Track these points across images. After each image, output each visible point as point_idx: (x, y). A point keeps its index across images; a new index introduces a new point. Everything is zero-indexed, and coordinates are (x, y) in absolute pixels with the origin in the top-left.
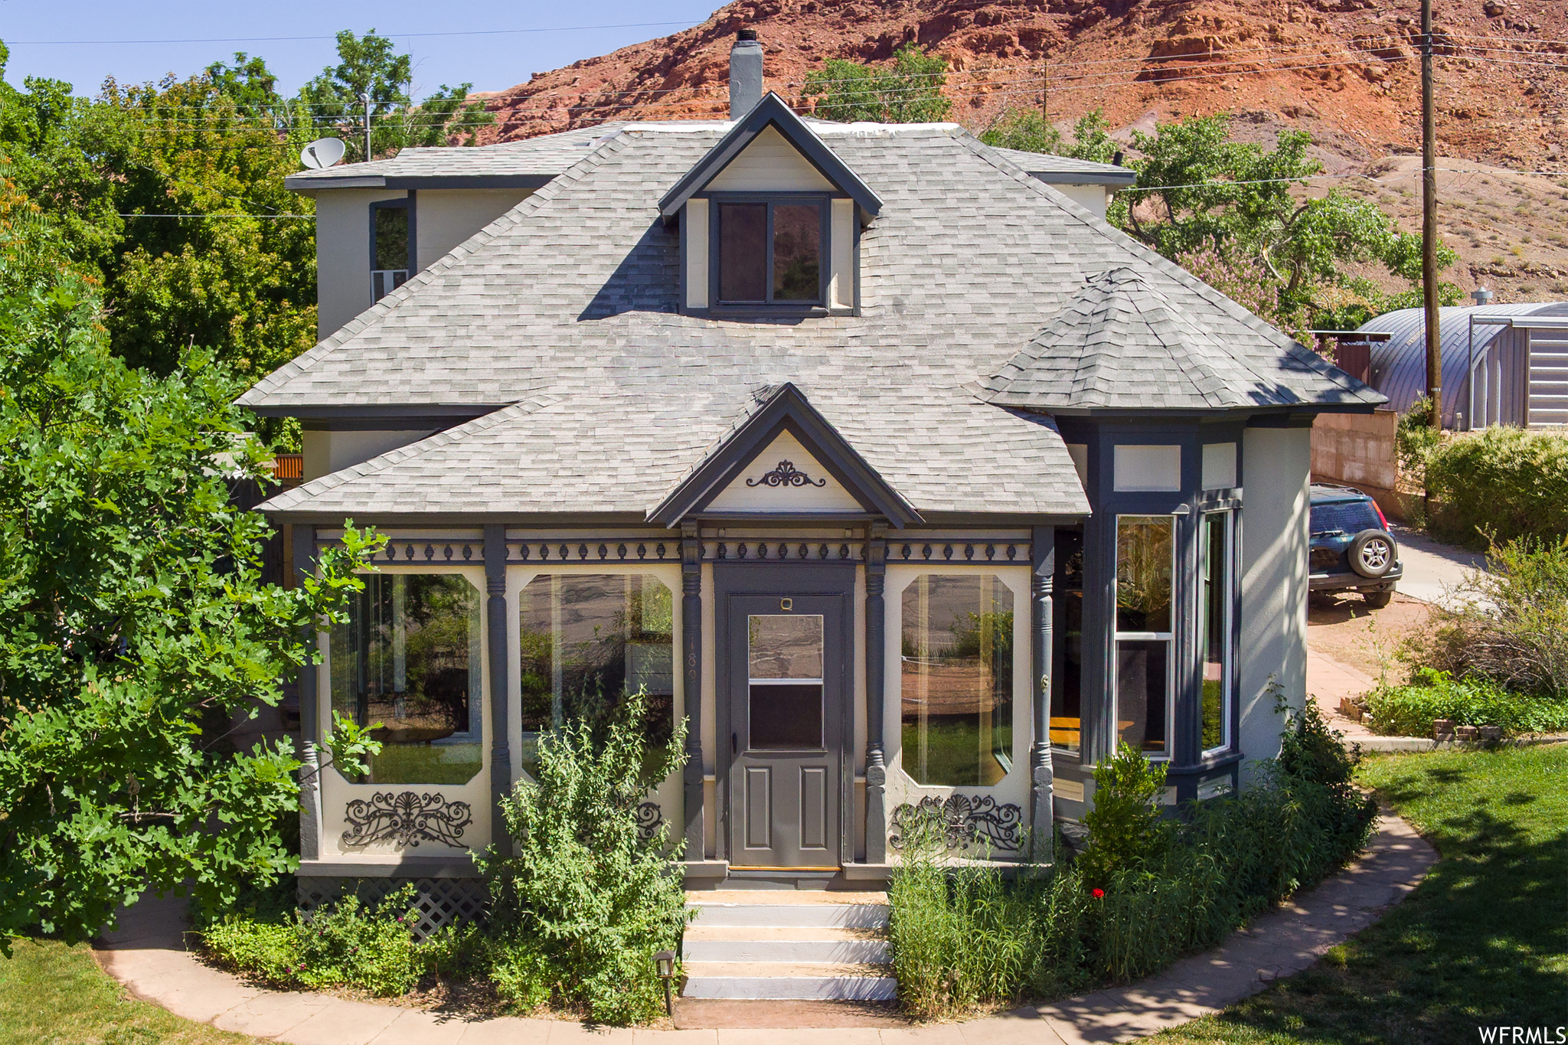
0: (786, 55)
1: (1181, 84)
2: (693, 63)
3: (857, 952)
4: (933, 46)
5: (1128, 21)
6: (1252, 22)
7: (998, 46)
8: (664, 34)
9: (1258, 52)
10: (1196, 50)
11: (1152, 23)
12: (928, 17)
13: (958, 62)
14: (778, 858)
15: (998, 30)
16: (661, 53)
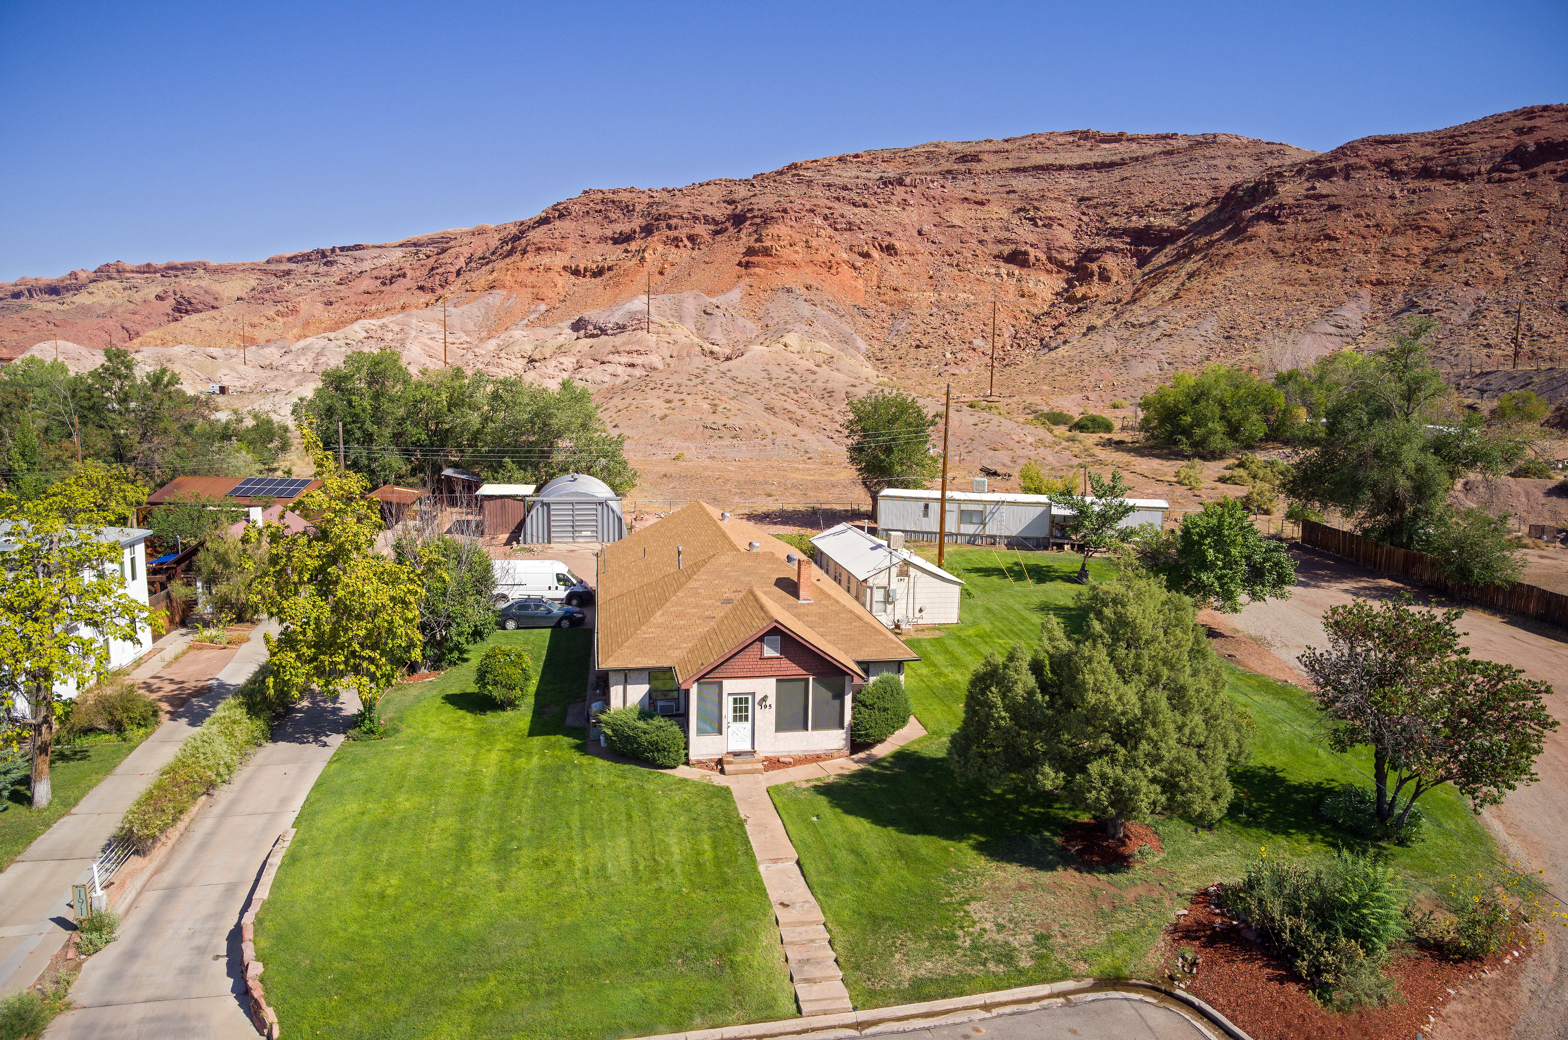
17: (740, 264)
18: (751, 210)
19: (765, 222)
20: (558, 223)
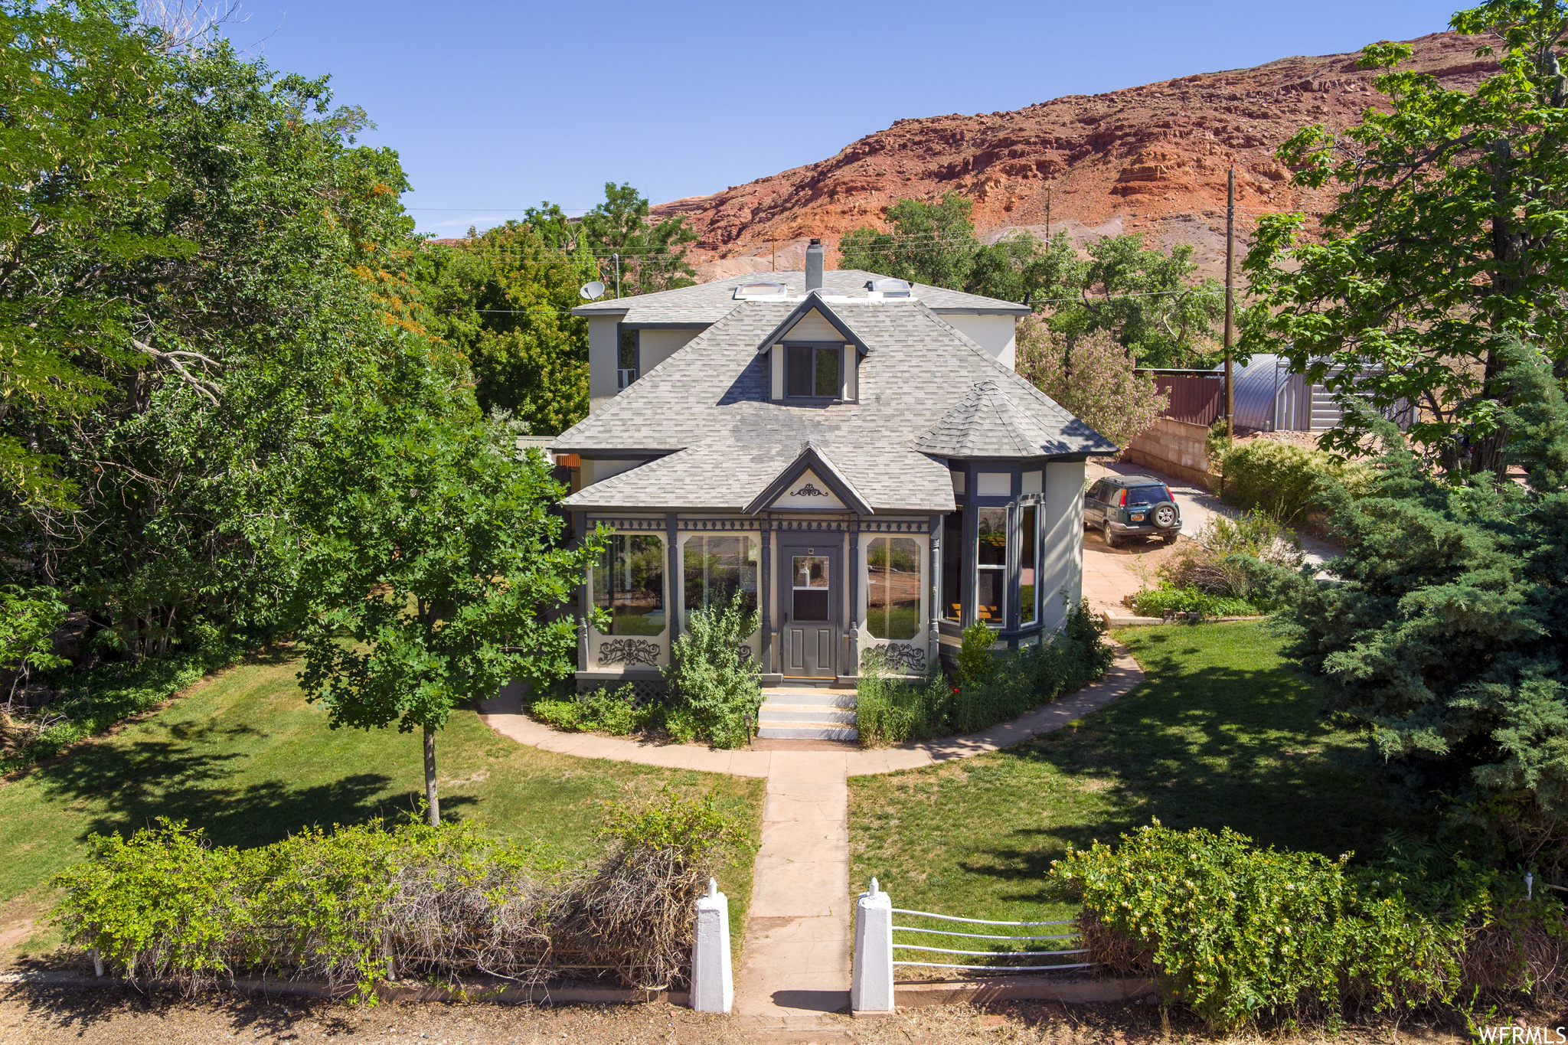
0: (888, 177)
1: (1139, 196)
2: (829, 182)
3: (839, 719)
4: (981, 172)
5: (1106, 155)
6: (1185, 156)
7: (1023, 171)
8: (812, 162)
9: (1189, 175)
10: (1149, 175)
11: (1121, 156)
12: (979, 152)
13: (997, 182)
14: (807, 672)
15: (1023, 161)
16: (809, 174)
17: (1114, 192)
18: (1121, 128)
19: (1141, 140)
20: (869, 160)
